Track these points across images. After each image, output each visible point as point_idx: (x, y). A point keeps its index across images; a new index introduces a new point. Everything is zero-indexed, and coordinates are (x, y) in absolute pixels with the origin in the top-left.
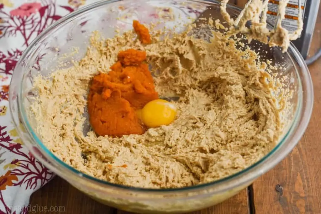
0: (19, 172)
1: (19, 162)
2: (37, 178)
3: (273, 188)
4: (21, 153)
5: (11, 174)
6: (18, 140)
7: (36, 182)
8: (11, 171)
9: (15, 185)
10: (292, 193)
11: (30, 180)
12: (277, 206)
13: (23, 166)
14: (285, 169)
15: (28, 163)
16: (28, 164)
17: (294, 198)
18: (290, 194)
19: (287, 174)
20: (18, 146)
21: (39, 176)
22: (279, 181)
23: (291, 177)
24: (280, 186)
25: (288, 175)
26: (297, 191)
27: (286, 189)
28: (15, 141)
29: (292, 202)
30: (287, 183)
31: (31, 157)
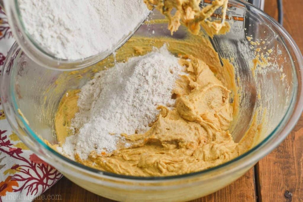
0: (19, 178)
1: (19, 167)
2: (38, 184)
3: (282, 194)
4: (21, 158)
5: (12, 180)
6: (18, 145)
7: (37, 188)
8: (11, 177)
9: (16, 191)
11: (31, 185)
13: (24, 171)
14: (295, 174)
15: (28, 168)
16: (28, 170)
19: (296, 180)
20: (19, 151)
21: (41, 182)
22: (288, 186)
23: (300, 182)
24: (289, 193)
25: (297, 181)
27: (295, 196)
28: (15, 146)
30: (296, 190)
31: (32, 162)
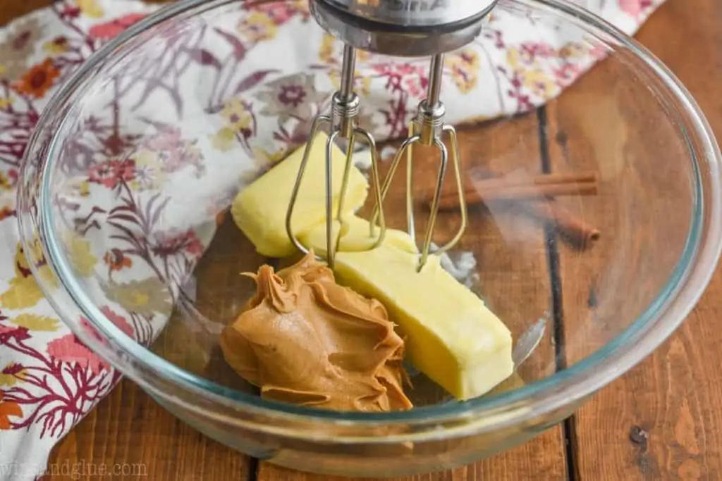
0: (25, 397)
1: (24, 371)
2: (65, 410)
3: (623, 434)
4: (28, 350)
5: (6, 400)
6: (20, 318)
7: (62, 421)
8: (4, 391)
9: (17, 426)
10: (668, 447)
11: (51, 414)
12: (635, 476)
13: (35, 380)
14: (654, 390)
15: (43, 373)
16: (45, 377)
17: (675, 457)
18: (664, 447)
19: (657, 403)
20: (21, 333)
21: (70, 407)
22: (638, 417)
23: (665, 409)
24: (639, 431)
25: (659, 405)
26: (681, 441)
27: (655, 438)
28: (13, 321)
29: (669, 468)
30: (658, 424)
31: (53, 358)
